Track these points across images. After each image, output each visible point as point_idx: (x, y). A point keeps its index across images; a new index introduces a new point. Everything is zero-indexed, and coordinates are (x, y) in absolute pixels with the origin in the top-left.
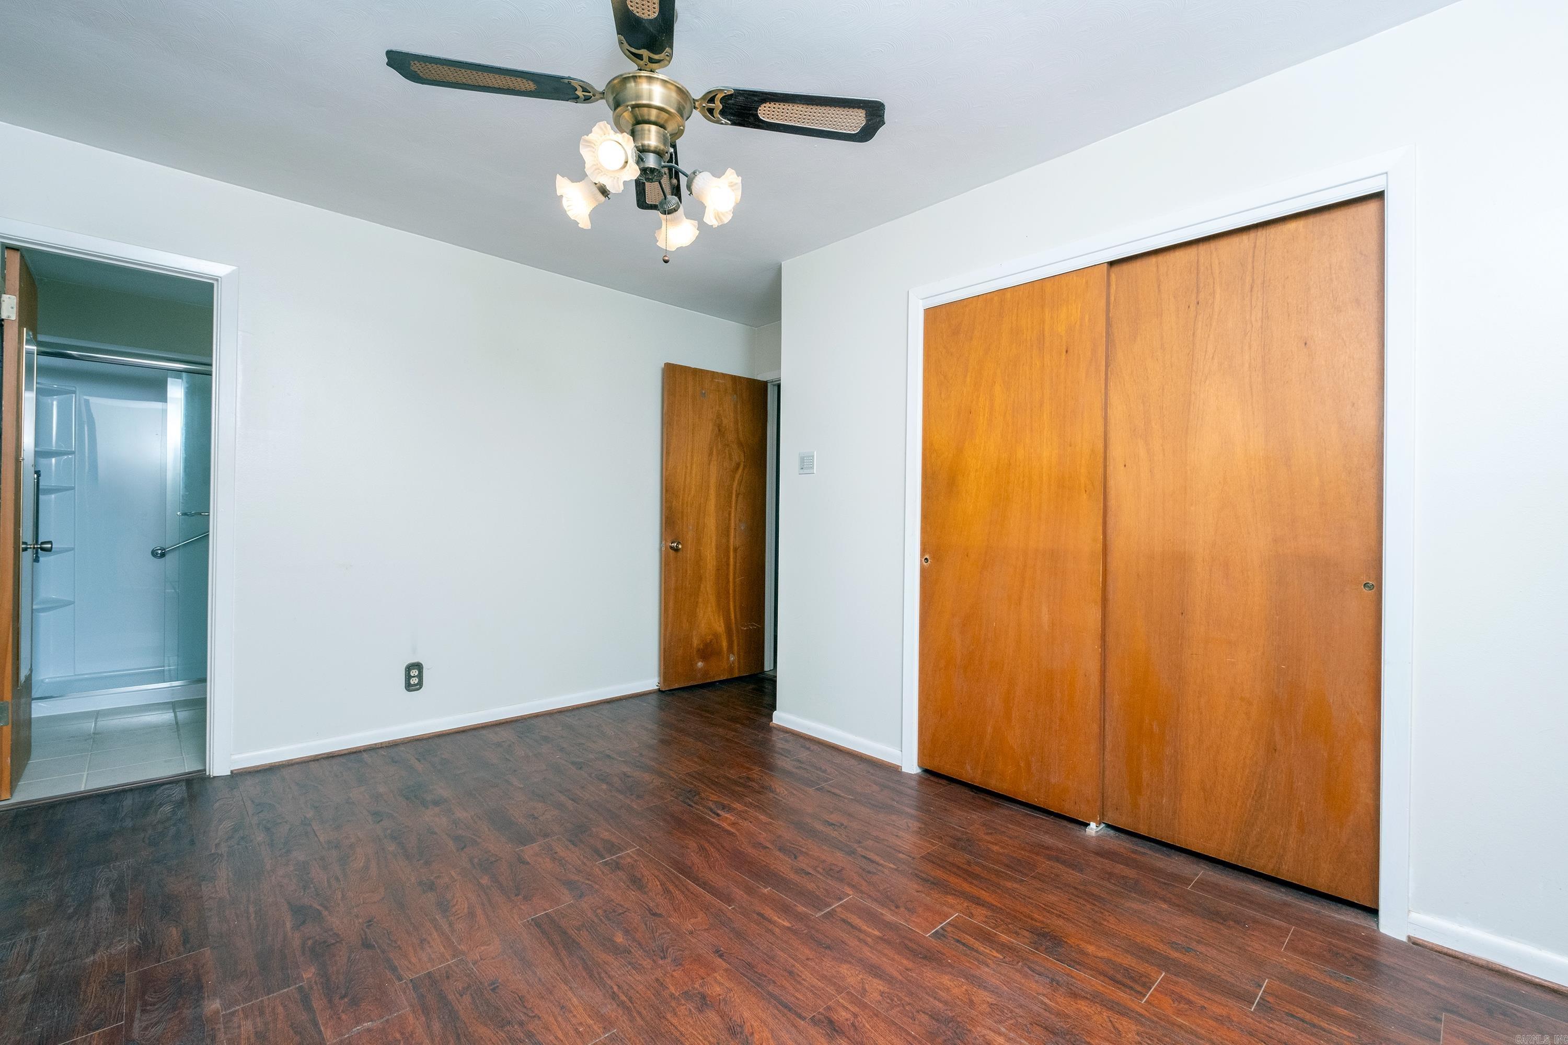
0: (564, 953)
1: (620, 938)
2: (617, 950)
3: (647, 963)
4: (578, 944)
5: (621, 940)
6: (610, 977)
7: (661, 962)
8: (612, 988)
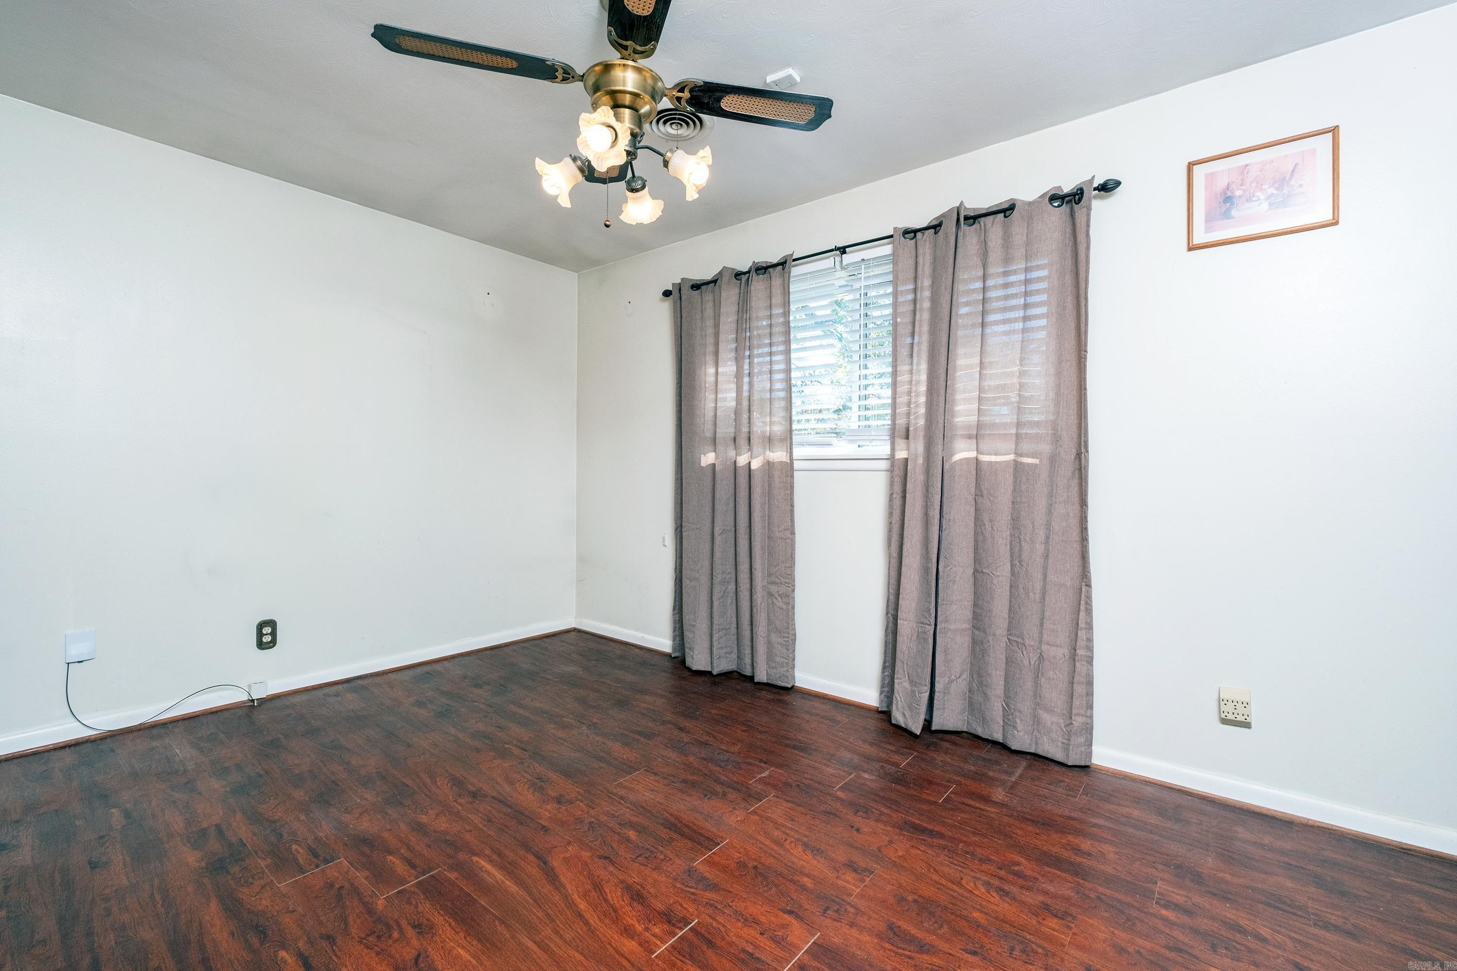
0: (673, 820)
1: (632, 834)
2: (632, 825)
3: (604, 818)
4: (665, 827)
5: (630, 833)
6: (628, 807)
7: (593, 820)
8: (625, 802)
